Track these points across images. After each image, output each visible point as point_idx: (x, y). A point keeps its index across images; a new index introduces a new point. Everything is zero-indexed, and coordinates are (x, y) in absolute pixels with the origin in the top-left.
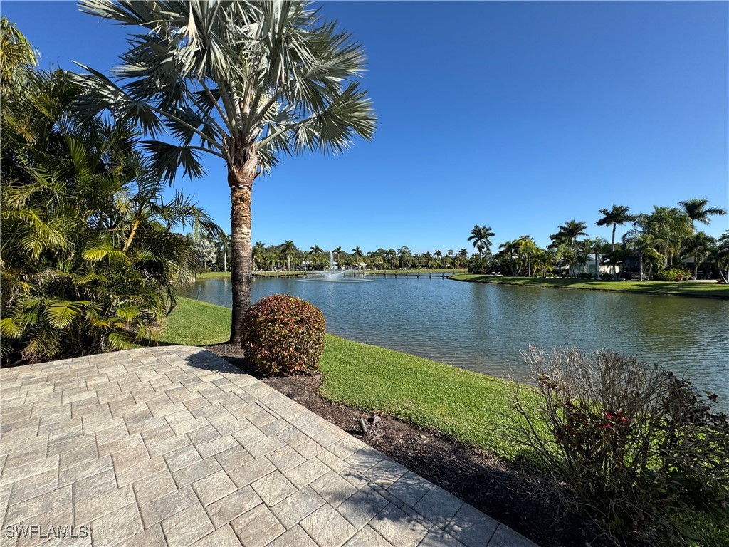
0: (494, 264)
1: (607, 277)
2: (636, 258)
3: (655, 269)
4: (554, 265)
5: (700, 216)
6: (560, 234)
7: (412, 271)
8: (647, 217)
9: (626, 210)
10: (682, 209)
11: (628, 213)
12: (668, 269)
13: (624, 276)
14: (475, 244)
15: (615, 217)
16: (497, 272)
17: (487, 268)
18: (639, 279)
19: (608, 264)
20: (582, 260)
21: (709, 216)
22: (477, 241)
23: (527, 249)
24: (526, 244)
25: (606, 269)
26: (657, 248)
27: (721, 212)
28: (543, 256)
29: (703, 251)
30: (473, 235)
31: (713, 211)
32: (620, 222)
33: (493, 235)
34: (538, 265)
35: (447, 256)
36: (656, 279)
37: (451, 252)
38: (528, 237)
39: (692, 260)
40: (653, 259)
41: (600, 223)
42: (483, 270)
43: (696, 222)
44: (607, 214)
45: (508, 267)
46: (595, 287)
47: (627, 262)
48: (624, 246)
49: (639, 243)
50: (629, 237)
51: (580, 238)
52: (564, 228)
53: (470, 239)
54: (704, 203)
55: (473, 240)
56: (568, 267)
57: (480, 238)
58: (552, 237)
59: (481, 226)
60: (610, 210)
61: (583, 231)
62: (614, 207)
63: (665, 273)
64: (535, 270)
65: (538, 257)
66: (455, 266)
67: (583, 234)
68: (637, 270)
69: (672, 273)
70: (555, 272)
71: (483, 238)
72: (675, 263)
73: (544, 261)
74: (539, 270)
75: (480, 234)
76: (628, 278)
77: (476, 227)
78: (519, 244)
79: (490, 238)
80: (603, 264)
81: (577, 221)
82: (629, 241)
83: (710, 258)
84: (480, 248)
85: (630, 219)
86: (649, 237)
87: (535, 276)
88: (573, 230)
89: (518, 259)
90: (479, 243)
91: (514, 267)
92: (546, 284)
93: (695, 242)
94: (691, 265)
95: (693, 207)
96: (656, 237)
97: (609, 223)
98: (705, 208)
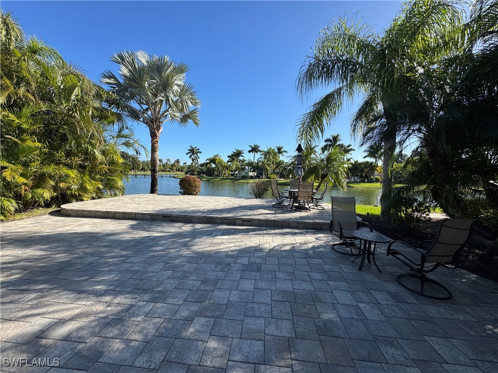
0: (202, 170)
1: (252, 178)
2: (262, 169)
3: (267, 174)
4: (232, 171)
5: (281, 153)
6: (233, 155)
7: (142, 173)
8: (265, 152)
9: (259, 147)
10: (276, 150)
12: (271, 174)
13: (258, 177)
14: (190, 157)
15: (254, 149)
16: (203, 174)
17: (198, 172)
18: (262, 178)
19: (252, 171)
20: (243, 169)
21: (284, 153)
22: (191, 155)
23: (220, 162)
24: (219, 159)
25: (251, 174)
26: (268, 165)
28: (227, 166)
29: (281, 167)
30: (189, 151)
31: (285, 152)
32: (257, 152)
33: (201, 152)
34: (224, 171)
35: (167, 163)
36: (268, 178)
37: (168, 160)
38: (218, 155)
39: (278, 171)
40: (267, 170)
41: (250, 152)
42: (196, 173)
43: (280, 155)
44: (252, 148)
45: (210, 172)
46: (248, 182)
47: (259, 171)
48: (258, 163)
49: (263, 163)
50: (259, 160)
51: (241, 158)
52: (235, 153)
53: (187, 154)
54: (282, 148)
55: (189, 155)
56: (237, 172)
57: (193, 154)
58: (229, 157)
59: (194, 147)
60: (253, 146)
61: (243, 155)
62: (255, 145)
63: (270, 176)
64: (223, 174)
66: (172, 169)
67: (243, 156)
68: (262, 174)
69: (272, 176)
70: (232, 175)
71: (195, 154)
72: (274, 172)
74: (225, 174)
75: (193, 152)
76: (259, 178)
77: (191, 147)
78: (216, 159)
79: (199, 154)
80: (251, 171)
81: (240, 150)
82: (260, 162)
83: (282, 170)
84: (193, 160)
85: (260, 151)
86: (266, 160)
87: (223, 177)
88: (238, 154)
89: (216, 168)
90: (193, 157)
91: (213, 171)
92: (228, 181)
93: (279, 164)
94: (278, 173)
95: (279, 149)
96: (268, 161)
97: (253, 152)
98: (283, 150)
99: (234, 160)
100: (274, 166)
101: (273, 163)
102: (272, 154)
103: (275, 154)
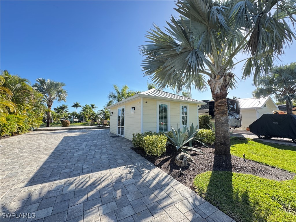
1: (76, 122)
2: (83, 117)
3: (86, 120)
4: (61, 119)
5: (94, 108)
6: (60, 108)
10: (91, 106)
11: (80, 105)
12: (88, 120)
13: (80, 121)
15: (76, 105)
18: (83, 122)
19: (76, 118)
20: (70, 117)
23: (52, 113)
25: (75, 120)
26: (86, 115)
27: (97, 107)
31: (96, 107)
32: (78, 107)
36: (86, 122)
39: (92, 118)
40: (86, 117)
41: (73, 106)
43: (93, 109)
47: (80, 118)
48: (80, 114)
50: (81, 112)
51: (66, 110)
61: (67, 108)
62: (76, 103)
63: (88, 121)
65: (56, 116)
68: (82, 120)
72: (89, 118)
73: (58, 117)
74: (55, 121)
81: (65, 105)
83: (95, 118)
88: (64, 108)
92: (60, 125)
93: (93, 114)
94: (92, 119)
95: (92, 106)
96: (86, 112)
97: (75, 107)
98: (94, 106)
99: (59, 111)
100: (90, 115)
101: (89, 114)
102: (89, 109)
103: (90, 109)
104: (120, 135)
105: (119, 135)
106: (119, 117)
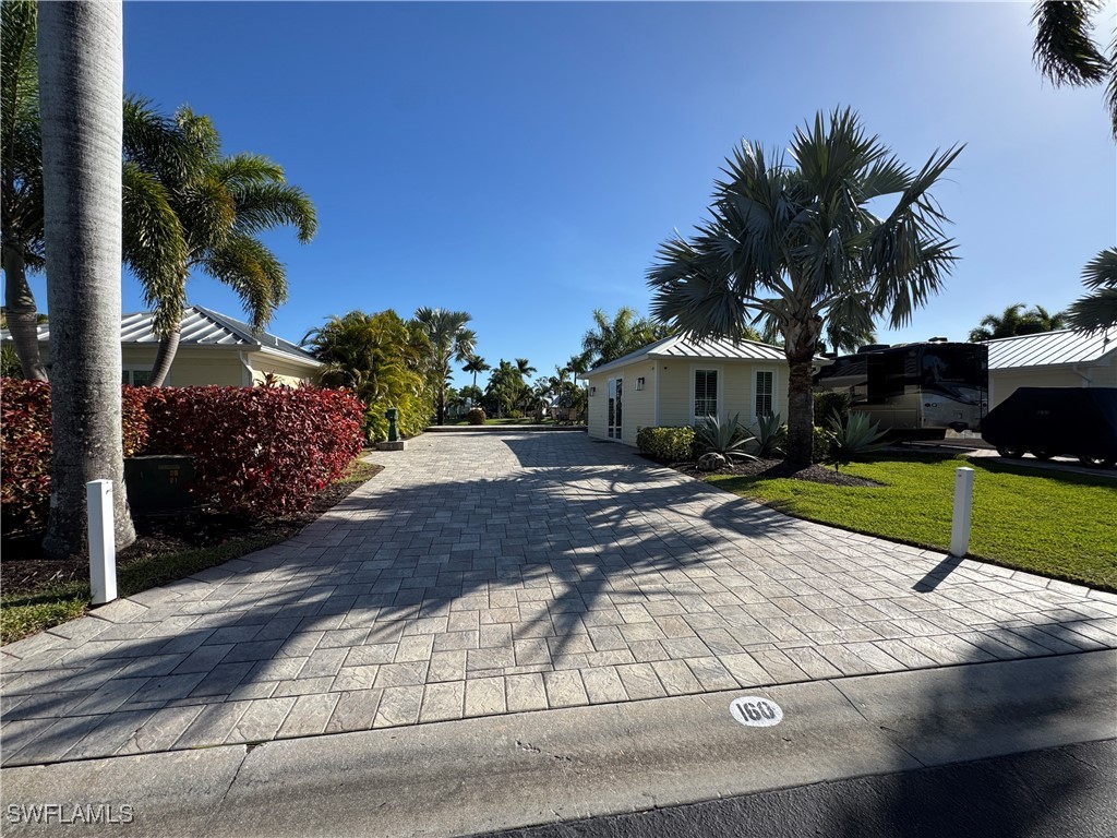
2: (496, 402)
3: (506, 409)
5: (525, 371)
9: (483, 360)
10: (515, 364)
11: (484, 363)
15: (475, 365)
21: (532, 373)
26: (507, 394)
27: (534, 370)
29: (528, 398)
31: (531, 369)
32: (479, 370)
36: (506, 417)
39: (522, 404)
40: (505, 402)
41: (465, 369)
43: (524, 376)
49: (498, 390)
54: (526, 362)
61: (450, 375)
62: (476, 357)
68: (496, 411)
72: (514, 406)
85: (487, 368)
93: (525, 391)
94: (522, 407)
95: (522, 364)
97: (472, 370)
98: (528, 366)
100: (514, 397)
101: (515, 391)
102: (512, 375)
103: (517, 375)
104: (614, 439)
105: (610, 439)
106: (611, 401)
